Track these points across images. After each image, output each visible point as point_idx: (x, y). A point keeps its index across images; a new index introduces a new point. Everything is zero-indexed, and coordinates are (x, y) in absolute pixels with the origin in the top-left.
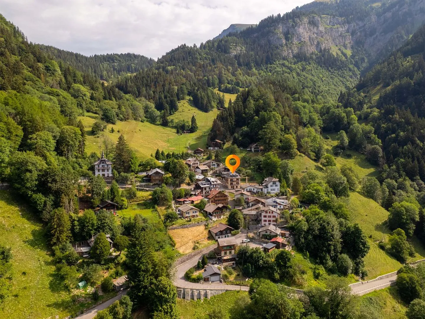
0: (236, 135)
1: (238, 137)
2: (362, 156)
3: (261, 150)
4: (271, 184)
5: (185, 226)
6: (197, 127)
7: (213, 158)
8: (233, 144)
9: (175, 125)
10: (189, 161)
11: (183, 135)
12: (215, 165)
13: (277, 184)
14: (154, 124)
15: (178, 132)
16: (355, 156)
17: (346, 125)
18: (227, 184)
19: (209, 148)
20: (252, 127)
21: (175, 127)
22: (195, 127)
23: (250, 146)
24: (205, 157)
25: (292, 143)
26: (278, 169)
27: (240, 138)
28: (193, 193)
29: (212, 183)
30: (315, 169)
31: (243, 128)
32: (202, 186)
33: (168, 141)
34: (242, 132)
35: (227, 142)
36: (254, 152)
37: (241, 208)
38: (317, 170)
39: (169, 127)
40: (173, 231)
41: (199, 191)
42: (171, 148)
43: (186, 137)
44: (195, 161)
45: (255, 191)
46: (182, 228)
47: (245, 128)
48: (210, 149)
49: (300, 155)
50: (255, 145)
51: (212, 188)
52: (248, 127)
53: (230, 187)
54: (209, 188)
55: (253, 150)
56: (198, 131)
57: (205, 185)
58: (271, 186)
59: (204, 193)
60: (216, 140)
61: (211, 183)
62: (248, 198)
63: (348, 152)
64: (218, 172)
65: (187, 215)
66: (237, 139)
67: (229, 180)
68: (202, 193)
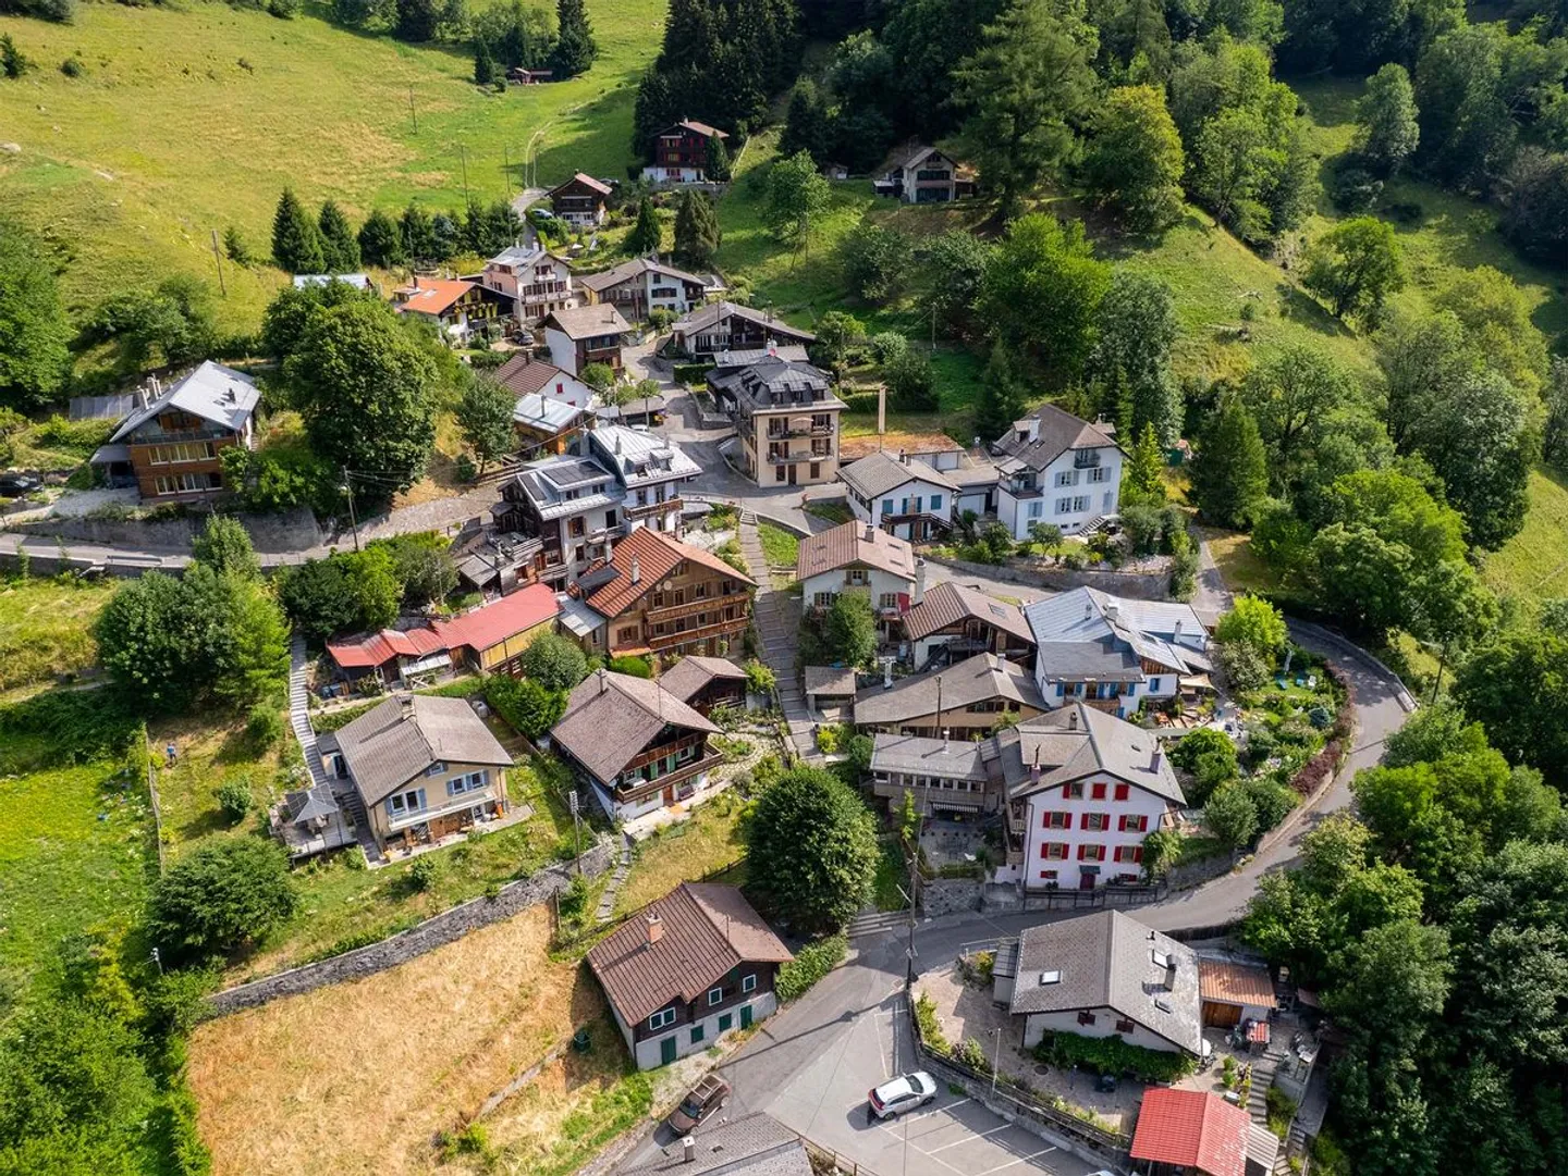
0: (806, 86)
1: (821, 103)
2: (1479, 216)
3: (962, 188)
4: (1065, 463)
5: (366, 955)
6: (592, 49)
7: (667, 240)
8: (788, 147)
9: (469, 33)
10: (505, 269)
11: (512, 92)
12: (673, 293)
13: (1103, 463)
14: (354, 29)
15: (482, 77)
16: (1439, 215)
17: (1398, 34)
18: (747, 447)
19: (647, 173)
20: (908, 36)
21: (472, 48)
22: (576, 46)
23: (895, 158)
24: (617, 236)
25: (1158, 147)
26: (1089, 331)
27: (833, 111)
28: (477, 568)
29: (631, 479)
30: (1283, 314)
31: (852, 39)
32: (548, 512)
33: (413, 132)
34: (845, 72)
35: (753, 131)
36: (920, 199)
37: (847, 685)
38: (1296, 318)
39: (440, 45)
40: (249, 1017)
41: (529, 549)
42: (421, 177)
43: (523, 104)
44: (544, 270)
45: (944, 514)
46: (340, 976)
47: (863, 45)
48: (652, 182)
49: (1193, 222)
50: (928, 152)
51: (628, 514)
52: (877, 36)
53: (766, 474)
54: (611, 519)
55: (910, 184)
56: (595, 67)
57: (572, 495)
58: (1063, 480)
59: (569, 555)
60: (686, 123)
61: (619, 480)
62: (904, 598)
63: (1405, 194)
64: (691, 345)
65: (404, 821)
66: (813, 114)
67: (762, 426)
68: (559, 560)
